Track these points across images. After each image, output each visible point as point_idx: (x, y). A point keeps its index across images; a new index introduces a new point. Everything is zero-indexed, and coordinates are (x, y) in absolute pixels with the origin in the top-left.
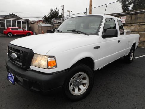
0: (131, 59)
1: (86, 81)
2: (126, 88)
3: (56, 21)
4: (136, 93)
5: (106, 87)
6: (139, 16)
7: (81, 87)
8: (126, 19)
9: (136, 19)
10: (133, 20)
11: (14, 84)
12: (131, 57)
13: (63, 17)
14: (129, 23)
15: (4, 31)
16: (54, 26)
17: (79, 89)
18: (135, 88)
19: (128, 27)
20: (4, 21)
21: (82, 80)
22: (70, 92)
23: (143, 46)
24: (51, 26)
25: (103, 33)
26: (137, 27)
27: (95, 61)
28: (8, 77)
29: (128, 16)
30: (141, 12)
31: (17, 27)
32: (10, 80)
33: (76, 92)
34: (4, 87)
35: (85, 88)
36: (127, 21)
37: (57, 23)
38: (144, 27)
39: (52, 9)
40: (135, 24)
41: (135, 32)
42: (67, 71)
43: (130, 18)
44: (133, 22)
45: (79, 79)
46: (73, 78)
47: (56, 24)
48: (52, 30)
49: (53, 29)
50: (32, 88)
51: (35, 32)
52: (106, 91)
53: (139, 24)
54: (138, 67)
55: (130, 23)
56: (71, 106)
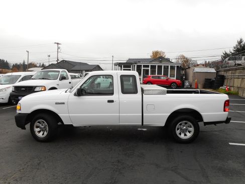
3: (229, 61)
16: (220, 71)
20: (148, 66)
39: (241, 40)
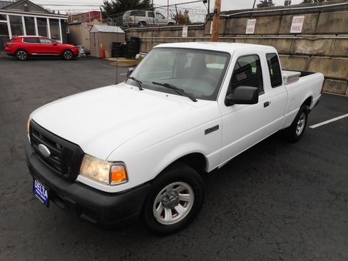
0: (299, 133)
1: (188, 197)
2: (272, 206)
3: (133, 17)
4: (289, 217)
5: (232, 202)
6: (336, 15)
7: (179, 208)
8: (305, 23)
9: (330, 22)
10: (320, 26)
11: (48, 206)
12: (300, 129)
13: (152, 5)
14: (311, 32)
15: (8, 46)
16: (129, 31)
17: (174, 212)
18: (290, 205)
19: (308, 42)
21: (180, 194)
22: (155, 219)
23: (339, 91)
24: (122, 31)
25: (227, 94)
26: (329, 45)
27: (207, 156)
28: (34, 189)
29: (310, 15)
30: (342, 7)
31: (37, 36)
32: (39, 196)
33: (169, 218)
34: (26, 202)
35: (186, 209)
36: (306, 27)
37: (137, 22)
38: (345, 44)
40: (325, 36)
41: (324, 56)
42: (149, 185)
43: (314, 20)
44: (321, 31)
45: (173, 193)
46: (162, 193)
47: (134, 26)
48: (125, 44)
49: (126, 39)
50: (83, 216)
51: (83, 48)
52: (229, 212)
53: (334, 37)
54: (310, 153)
55: (313, 34)
56: (157, 245)
